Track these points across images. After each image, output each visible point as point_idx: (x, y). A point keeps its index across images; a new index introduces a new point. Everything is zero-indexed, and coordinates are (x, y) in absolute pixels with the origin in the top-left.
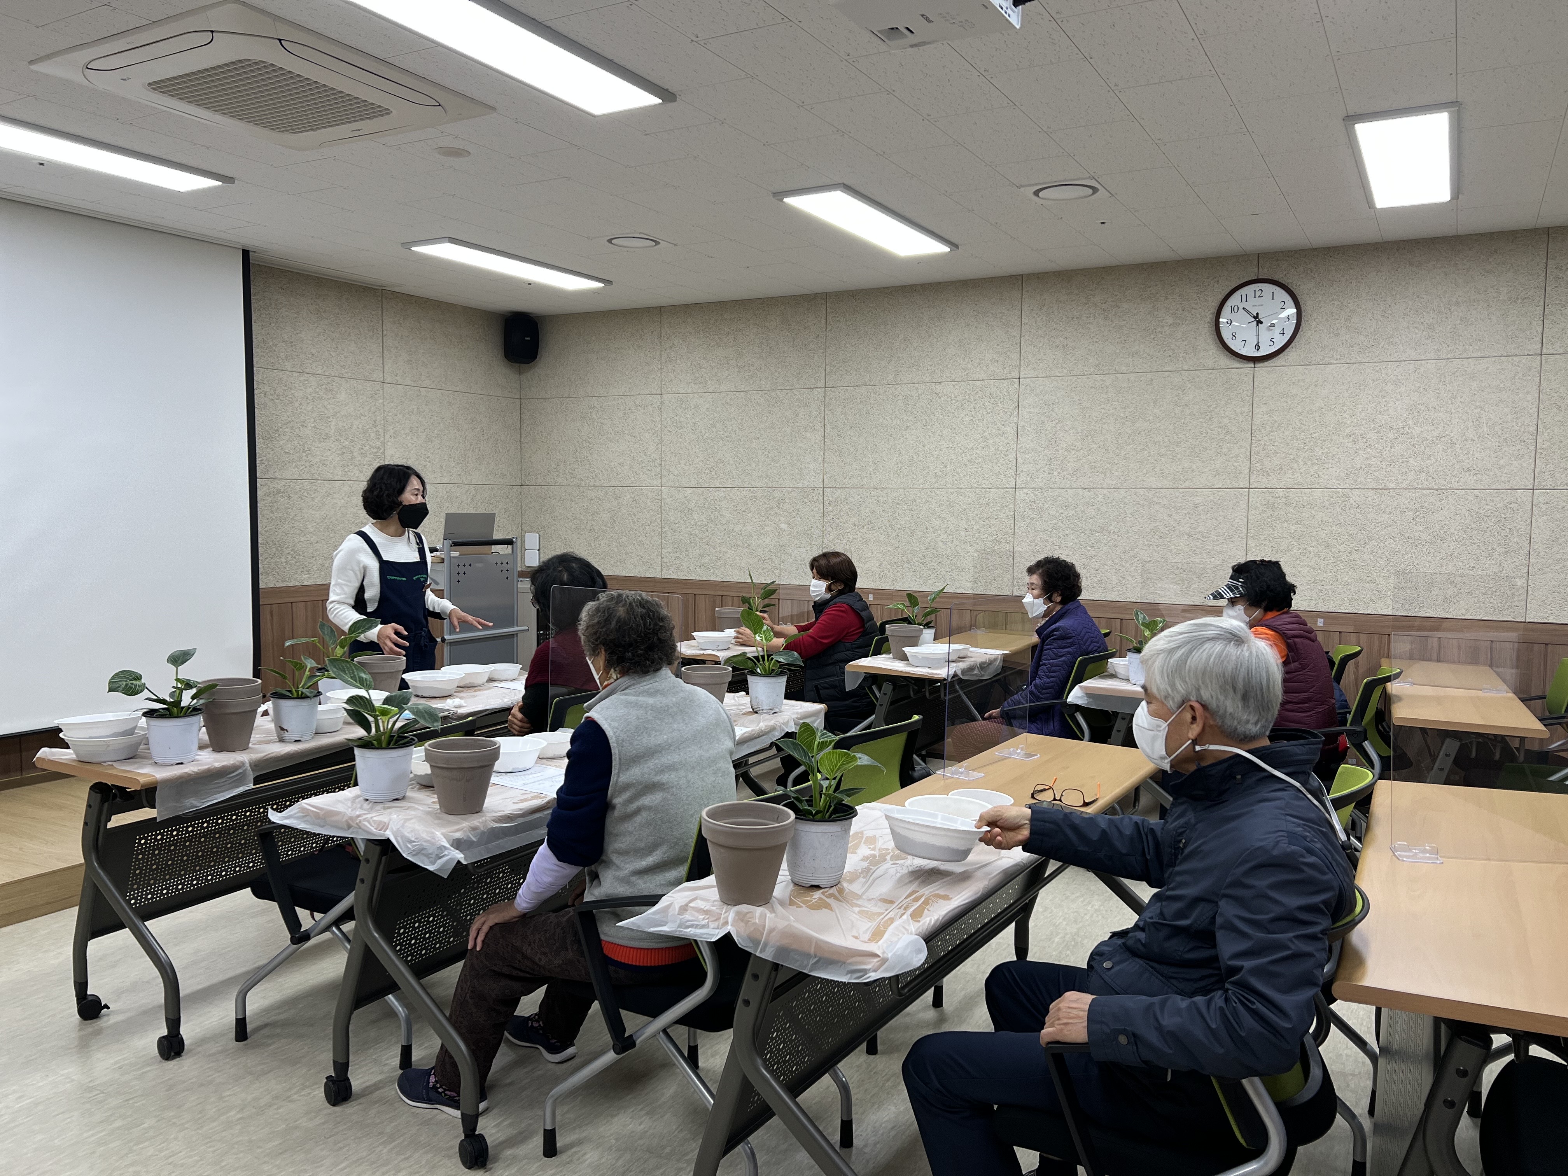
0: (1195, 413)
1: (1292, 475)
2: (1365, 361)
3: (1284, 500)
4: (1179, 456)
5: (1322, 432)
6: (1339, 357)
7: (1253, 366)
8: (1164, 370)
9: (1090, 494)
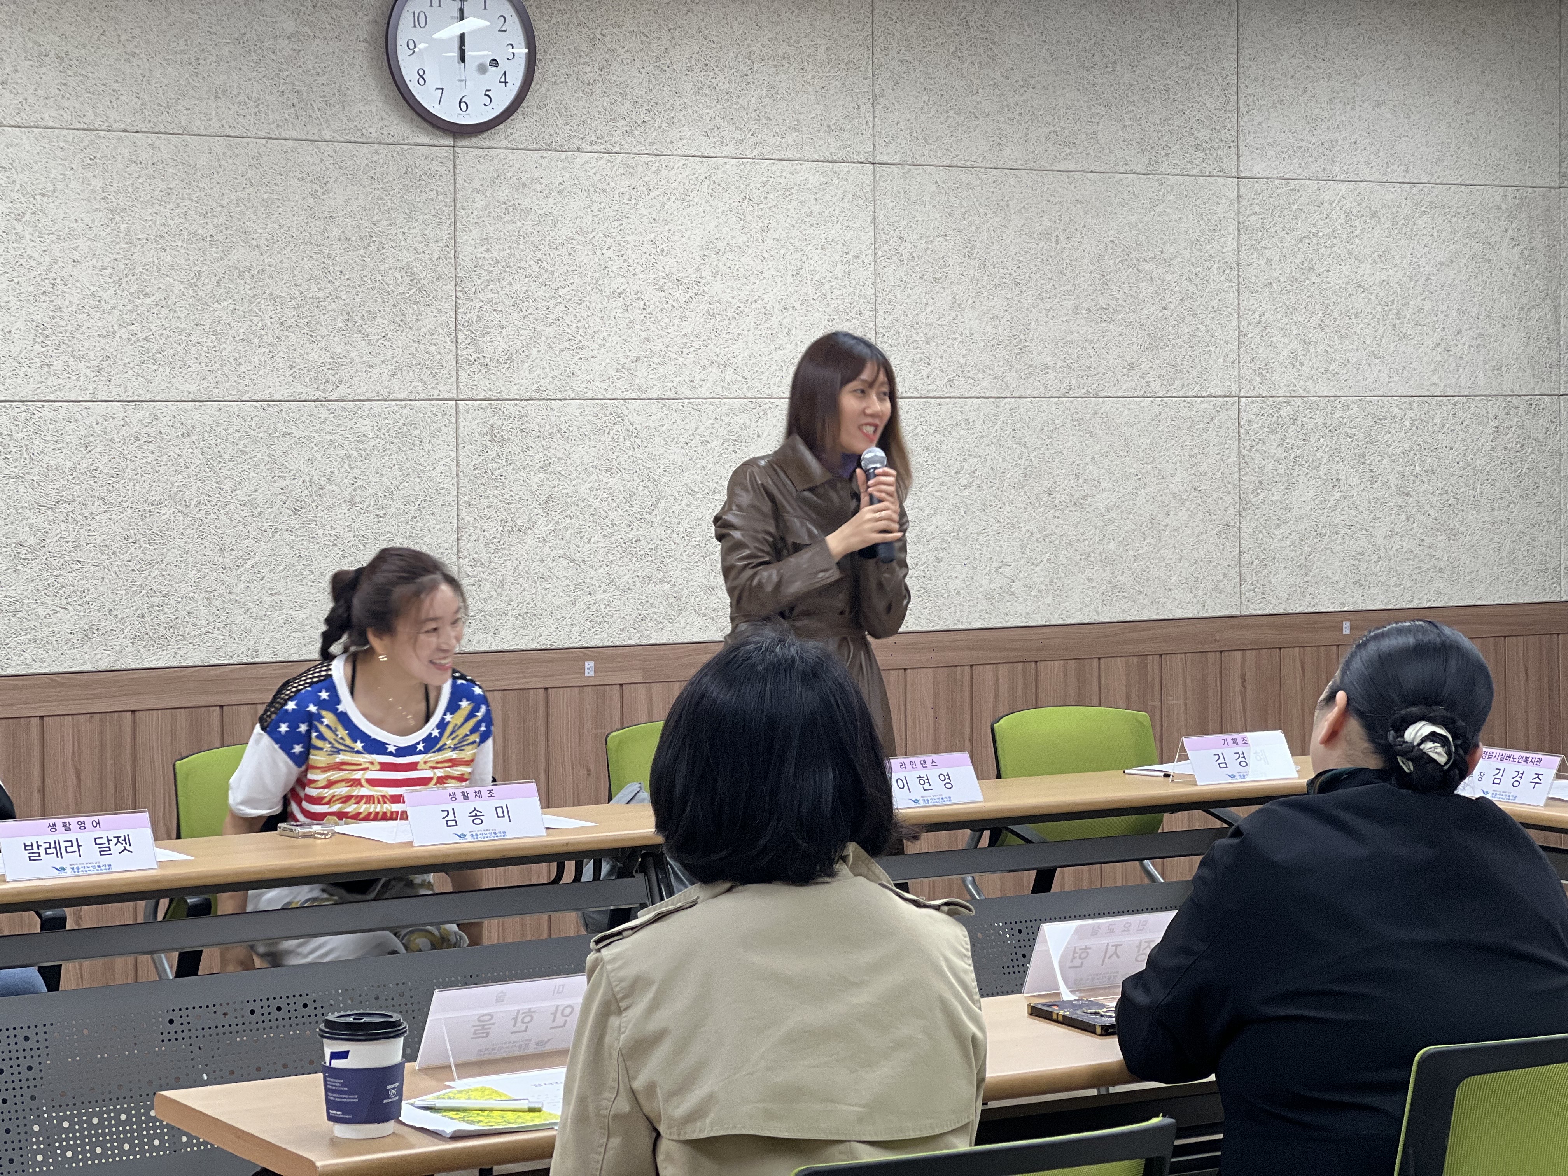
0: (349, 235)
1: (530, 372)
2: (635, 151)
3: (518, 423)
4: (324, 331)
5: (574, 287)
6: (594, 139)
7: (452, 143)
8: (283, 135)
9: (139, 415)
